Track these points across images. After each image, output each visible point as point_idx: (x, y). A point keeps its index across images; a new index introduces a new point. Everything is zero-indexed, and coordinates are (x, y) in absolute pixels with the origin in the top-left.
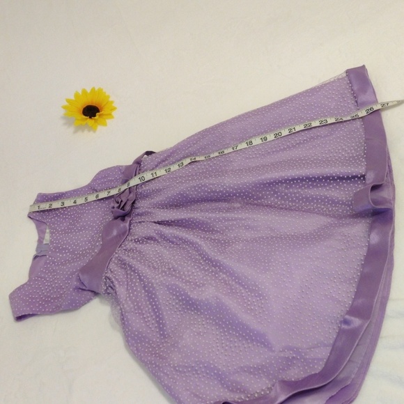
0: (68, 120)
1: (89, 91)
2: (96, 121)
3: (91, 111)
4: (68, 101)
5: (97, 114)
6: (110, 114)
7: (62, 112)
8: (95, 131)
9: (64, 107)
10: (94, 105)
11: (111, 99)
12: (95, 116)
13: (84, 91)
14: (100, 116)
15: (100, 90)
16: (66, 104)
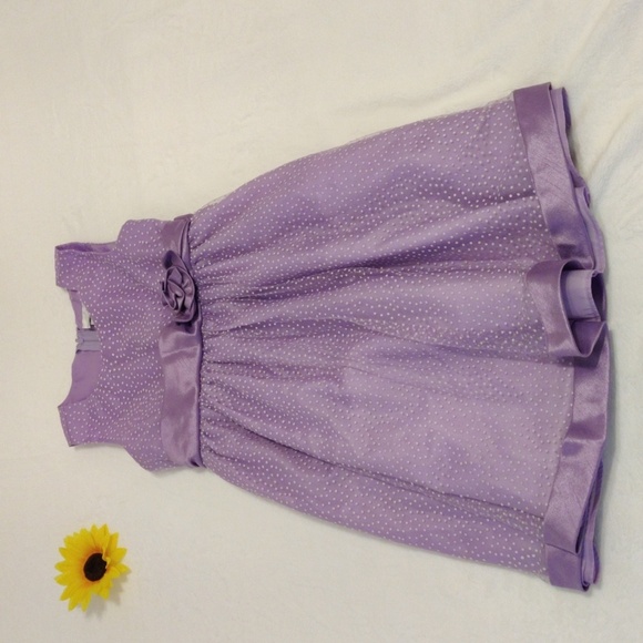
0: (95, 608)
1: (62, 559)
2: (114, 564)
3: (95, 567)
4: (64, 598)
5: (103, 558)
6: (111, 537)
7: (78, 613)
8: (129, 571)
9: (72, 607)
10: (86, 559)
11: (89, 529)
12: (105, 563)
13: (60, 566)
14: (107, 555)
15: (68, 540)
16: (68, 601)
